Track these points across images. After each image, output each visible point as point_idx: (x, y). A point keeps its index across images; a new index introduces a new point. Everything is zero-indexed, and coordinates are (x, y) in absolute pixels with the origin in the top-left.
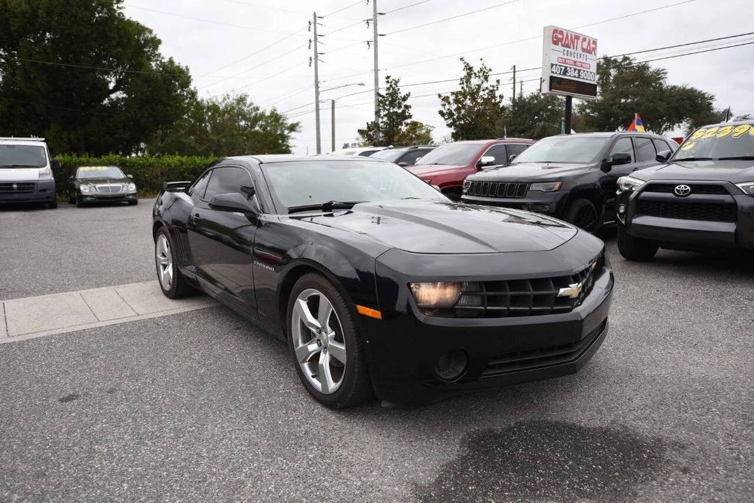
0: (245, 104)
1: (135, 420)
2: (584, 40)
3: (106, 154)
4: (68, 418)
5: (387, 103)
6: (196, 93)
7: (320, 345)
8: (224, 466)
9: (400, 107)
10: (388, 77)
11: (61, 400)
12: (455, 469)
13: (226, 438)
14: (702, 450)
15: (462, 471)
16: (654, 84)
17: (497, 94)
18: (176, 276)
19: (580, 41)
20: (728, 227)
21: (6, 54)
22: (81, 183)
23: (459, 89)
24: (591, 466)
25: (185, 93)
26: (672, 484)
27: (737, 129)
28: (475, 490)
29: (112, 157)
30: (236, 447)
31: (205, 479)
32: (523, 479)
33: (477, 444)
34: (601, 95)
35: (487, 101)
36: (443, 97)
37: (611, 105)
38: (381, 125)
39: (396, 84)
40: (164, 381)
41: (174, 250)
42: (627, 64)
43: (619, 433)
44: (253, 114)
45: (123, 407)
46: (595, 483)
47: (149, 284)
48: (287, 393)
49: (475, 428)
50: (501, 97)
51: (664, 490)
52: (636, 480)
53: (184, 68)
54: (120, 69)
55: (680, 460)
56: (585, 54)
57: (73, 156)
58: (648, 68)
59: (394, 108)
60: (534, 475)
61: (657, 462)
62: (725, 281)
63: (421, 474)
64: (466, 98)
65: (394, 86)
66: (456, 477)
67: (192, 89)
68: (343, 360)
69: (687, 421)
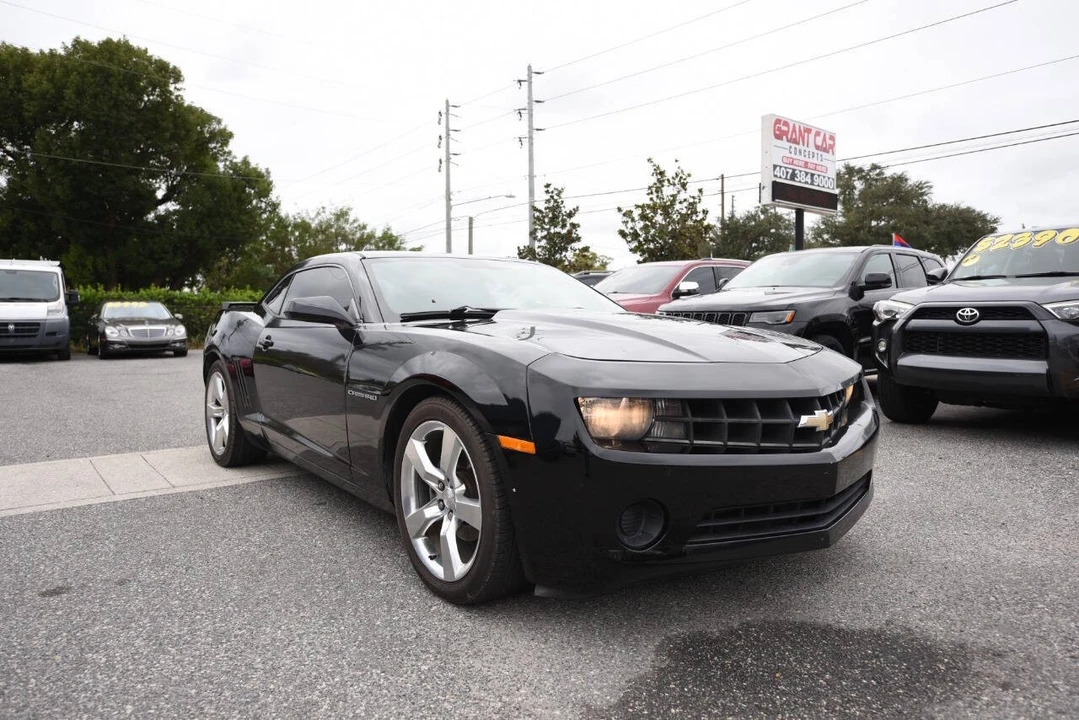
0: (347, 221)
1: (153, 620)
2: (818, 134)
3: (147, 286)
4: (51, 618)
5: (546, 220)
6: (279, 204)
7: (442, 508)
8: (288, 681)
9: (564, 226)
10: (548, 186)
11: (43, 595)
12: (648, 685)
13: (294, 644)
14: (1028, 658)
15: (660, 689)
16: (915, 202)
17: (700, 208)
18: (233, 432)
19: (812, 136)
20: (1036, 367)
21: (16, 149)
22: (106, 324)
23: (647, 201)
24: (860, 681)
25: (263, 205)
26: (988, 705)
27: (1038, 237)
28: (680, 713)
29: (154, 290)
30: (308, 656)
31: (256, 699)
32: (755, 699)
33: (683, 652)
34: (844, 215)
35: (684, 218)
36: (624, 211)
37: (858, 230)
38: (538, 250)
39: (558, 195)
40: (203, 570)
41: (232, 393)
42: (878, 175)
43: (899, 636)
44: (358, 235)
45: (139, 602)
46: (869, 704)
47: (194, 450)
48: (392, 585)
49: (678, 630)
50: (705, 212)
51: (975, 712)
52: (930, 700)
53: (263, 171)
54: (174, 171)
55: (997, 671)
56: (820, 153)
57: (99, 289)
58: (906, 180)
59: (556, 227)
60: (772, 693)
61: (961, 675)
62: (1038, 447)
63: (595, 692)
64: (656, 213)
65: (556, 197)
66: (651, 695)
67: (274, 199)
68: (477, 524)
69: (1002, 621)
